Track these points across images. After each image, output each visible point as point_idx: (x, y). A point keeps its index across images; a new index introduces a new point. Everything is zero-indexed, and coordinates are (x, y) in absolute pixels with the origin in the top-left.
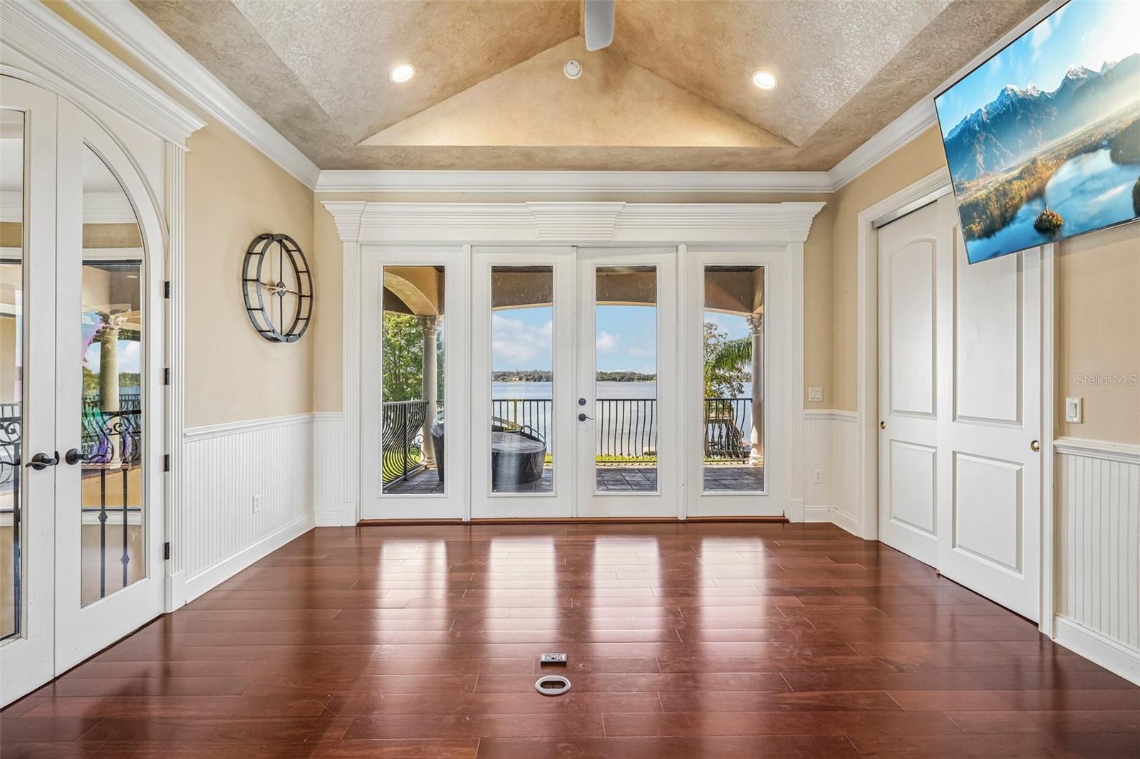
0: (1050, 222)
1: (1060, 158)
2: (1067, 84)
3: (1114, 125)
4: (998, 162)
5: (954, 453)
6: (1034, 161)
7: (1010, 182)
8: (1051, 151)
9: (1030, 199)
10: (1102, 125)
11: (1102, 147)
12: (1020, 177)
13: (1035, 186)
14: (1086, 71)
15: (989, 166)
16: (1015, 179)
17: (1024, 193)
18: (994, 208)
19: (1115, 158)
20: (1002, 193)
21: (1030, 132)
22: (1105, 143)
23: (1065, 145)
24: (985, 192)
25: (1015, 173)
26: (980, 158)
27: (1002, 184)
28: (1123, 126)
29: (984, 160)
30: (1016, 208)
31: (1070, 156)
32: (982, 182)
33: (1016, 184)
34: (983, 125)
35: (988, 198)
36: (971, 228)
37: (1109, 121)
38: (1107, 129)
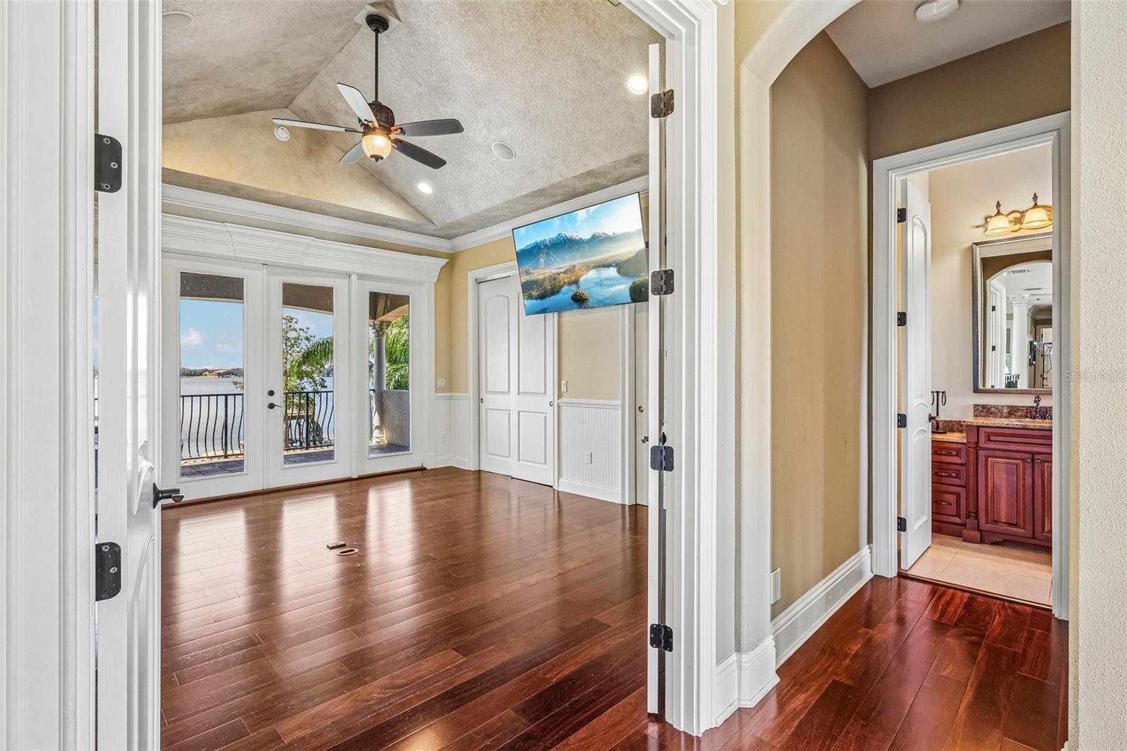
0: (581, 297)
1: (588, 267)
2: (594, 238)
3: (619, 258)
4: (553, 263)
5: (519, 412)
6: (574, 266)
7: (559, 274)
8: (584, 264)
9: (570, 284)
10: (613, 256)
11: (612, 266)
12: (565, 272)
13: (573, 278)
14: (604, 234)
15: (547, 264)
16: (561, 273)
17: (566, 280)
18: (548, 286)
19: (619, 272)
20: (553, 278)
21: (573, 254)
22: (614, 265)
23: (592, 262)
24: (543, 276)
25: (562, 270)
26: (542, 260)
27: (554, 274)
28: (623, 259)
29: (545, 262)
30: (561, 287)
31: (594, 267)
32: (541, 271)
33: (562, 276)
34: (546, 246)
35: (544, 279)
36: (531, 293)
37: (616, 255)
38: (615, 259)
